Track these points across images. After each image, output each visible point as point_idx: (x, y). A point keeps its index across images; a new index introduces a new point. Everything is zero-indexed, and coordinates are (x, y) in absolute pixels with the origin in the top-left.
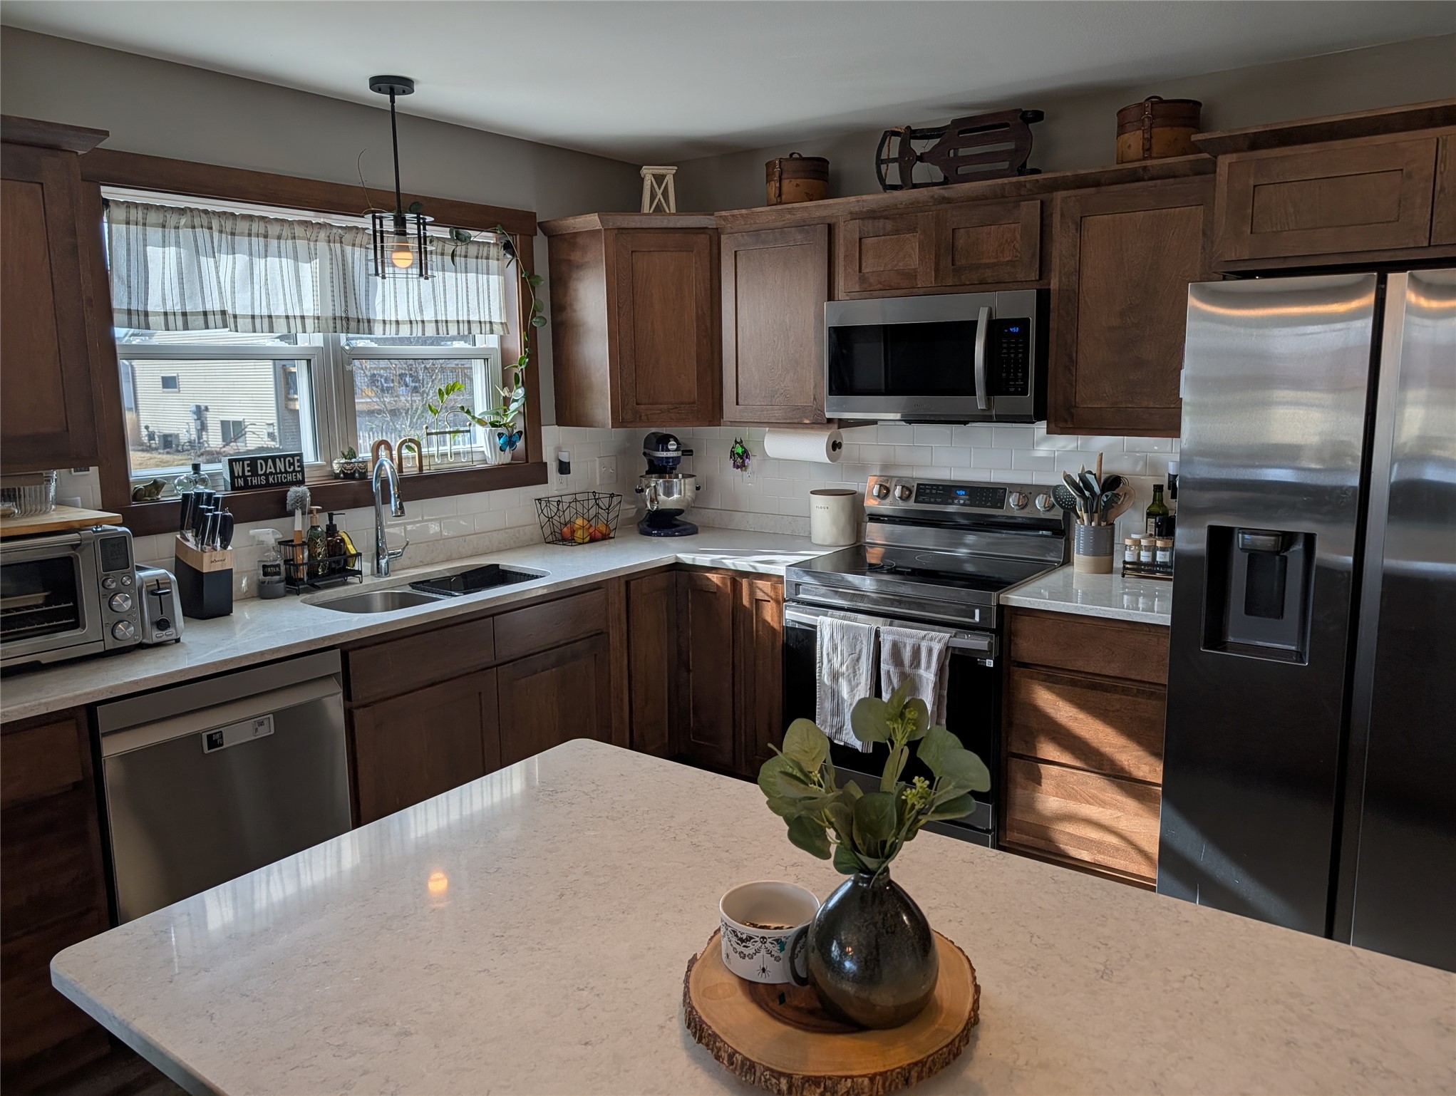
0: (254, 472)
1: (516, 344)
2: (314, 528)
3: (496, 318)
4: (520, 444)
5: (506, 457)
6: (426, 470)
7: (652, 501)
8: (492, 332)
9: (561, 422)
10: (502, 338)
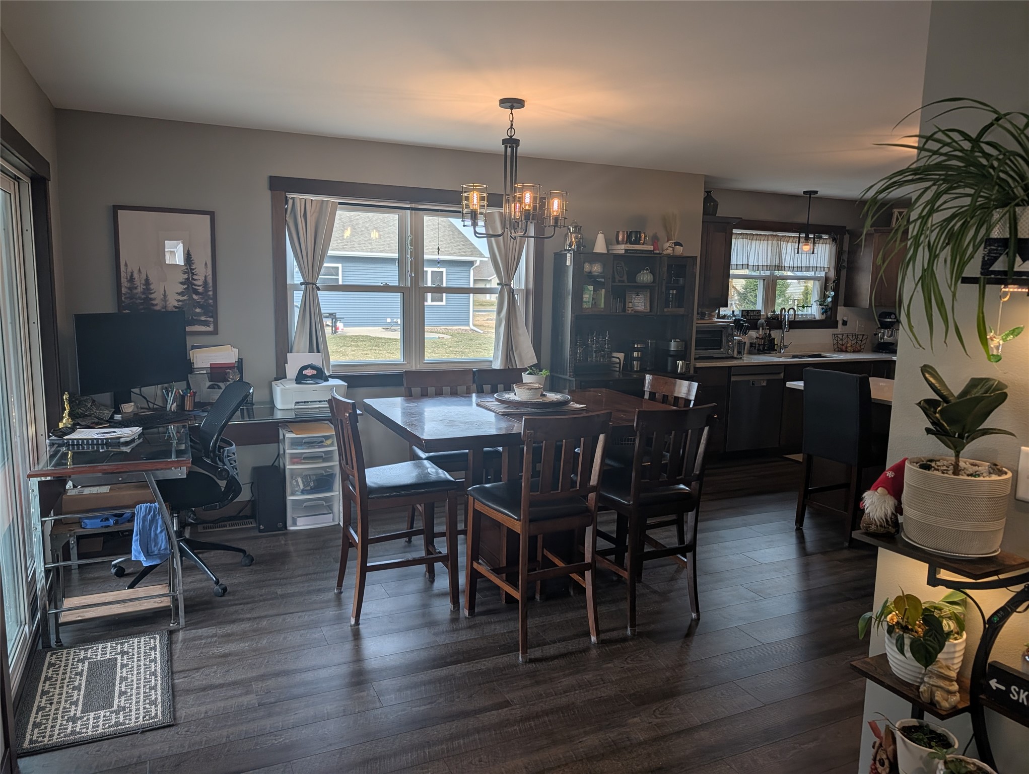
0: (748, 314)
1: (832, 274)
2: (765, 334)
3: (826, 266)
4: (829, 313)
5: (823, 317)
6: (796, 320)
7: (881, 339)
8: (824, 270)
9: (845, 306)
10: (826, 273)
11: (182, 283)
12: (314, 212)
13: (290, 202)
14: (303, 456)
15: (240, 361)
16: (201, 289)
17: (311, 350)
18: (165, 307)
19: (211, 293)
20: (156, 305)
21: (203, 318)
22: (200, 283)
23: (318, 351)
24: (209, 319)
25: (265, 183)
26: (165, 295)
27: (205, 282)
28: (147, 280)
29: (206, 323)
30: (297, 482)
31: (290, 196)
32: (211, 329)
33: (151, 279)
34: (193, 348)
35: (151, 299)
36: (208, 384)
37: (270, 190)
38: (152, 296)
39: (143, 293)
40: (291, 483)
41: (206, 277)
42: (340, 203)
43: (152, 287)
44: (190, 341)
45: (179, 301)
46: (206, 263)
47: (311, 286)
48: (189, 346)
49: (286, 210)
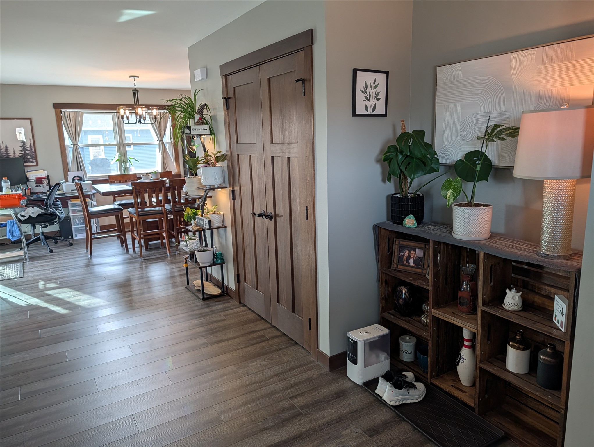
11: (21, 147)
12: (74, 116)
13: (63, 113)
14: (77, 210)
15: (48, 176)
16: (29, 149)
17: (78, 170)
18: (15, 156)
19: (33, 150)
20: (11, 156)
21: (31, 160)
22: (29, 146)
23: (81, 171)
24: (34, 160)
25: (52, 106)
26: (14, 152)
27: (31, 146)
28: (6, 146)
29: (32, 162)
30: (75, 220)
31: (63, 110)
32: (35, 164)
33: (8, 146)
34: (28, 172)
35: (9, 153)
36: (36, 185)
37: (54, 108)
38: (8, 152)
39: (5, 151)
40: (73, 221)
41: (30, 144)
42: (84, 112)
43: (8, 149)
44: (26, 169)
45: (20, 154)
46: (30, 139)
47: (75, 145)
48: (26, 171)
49: (62, 116)
